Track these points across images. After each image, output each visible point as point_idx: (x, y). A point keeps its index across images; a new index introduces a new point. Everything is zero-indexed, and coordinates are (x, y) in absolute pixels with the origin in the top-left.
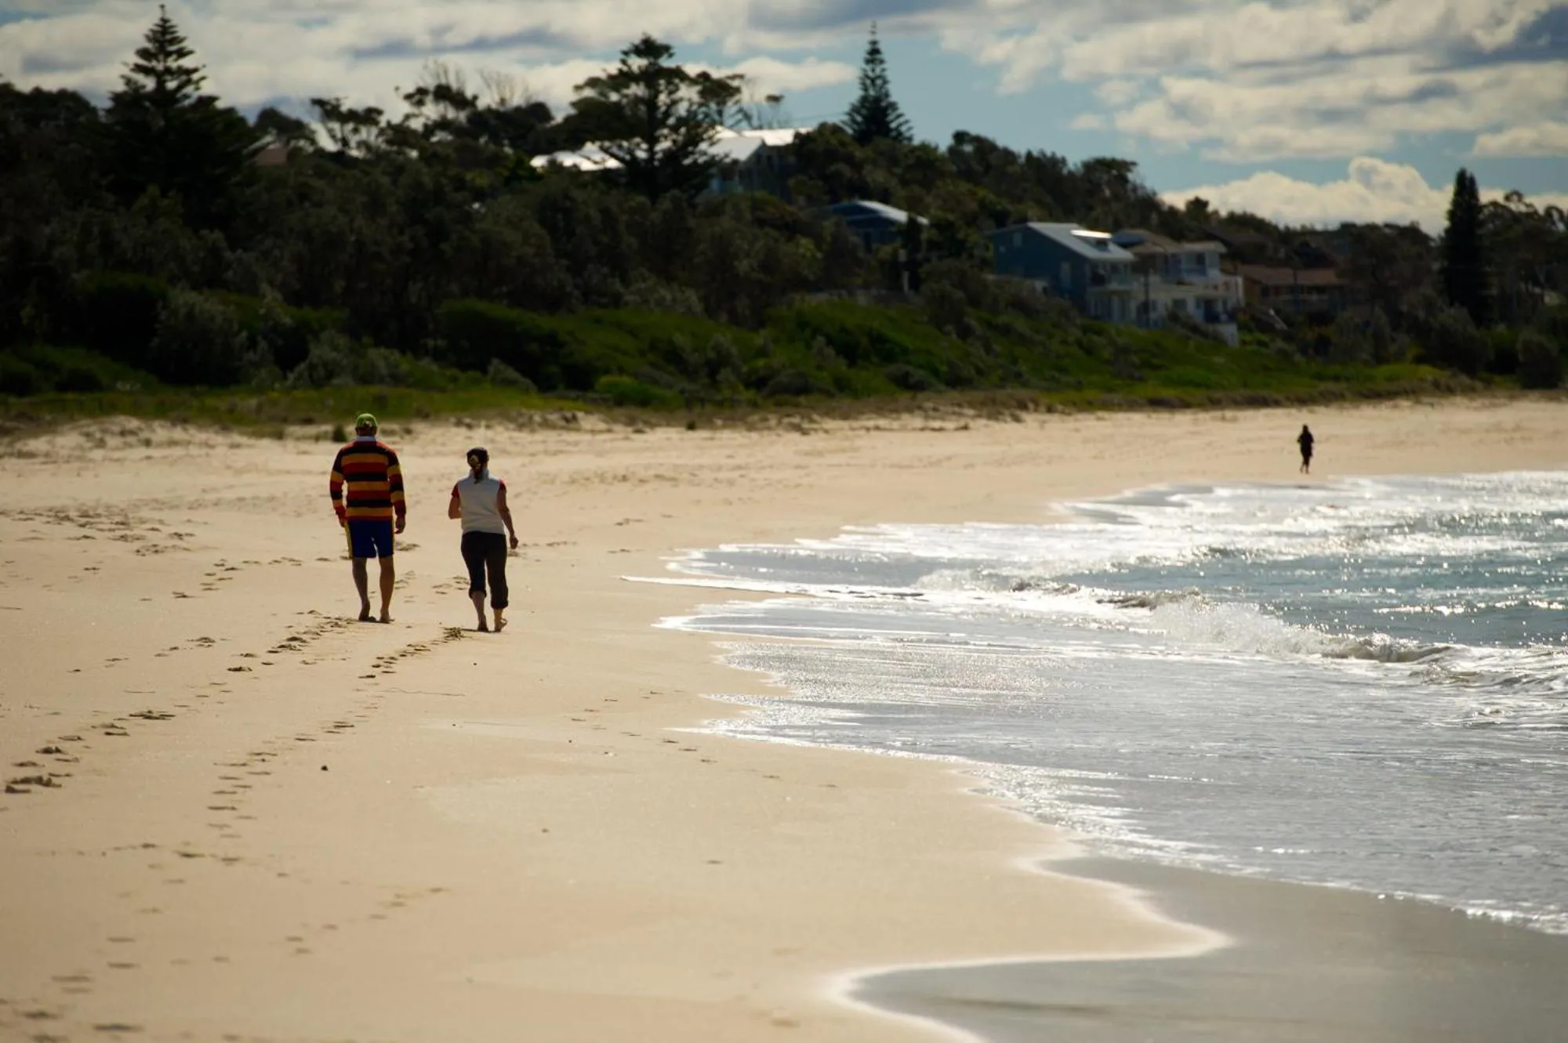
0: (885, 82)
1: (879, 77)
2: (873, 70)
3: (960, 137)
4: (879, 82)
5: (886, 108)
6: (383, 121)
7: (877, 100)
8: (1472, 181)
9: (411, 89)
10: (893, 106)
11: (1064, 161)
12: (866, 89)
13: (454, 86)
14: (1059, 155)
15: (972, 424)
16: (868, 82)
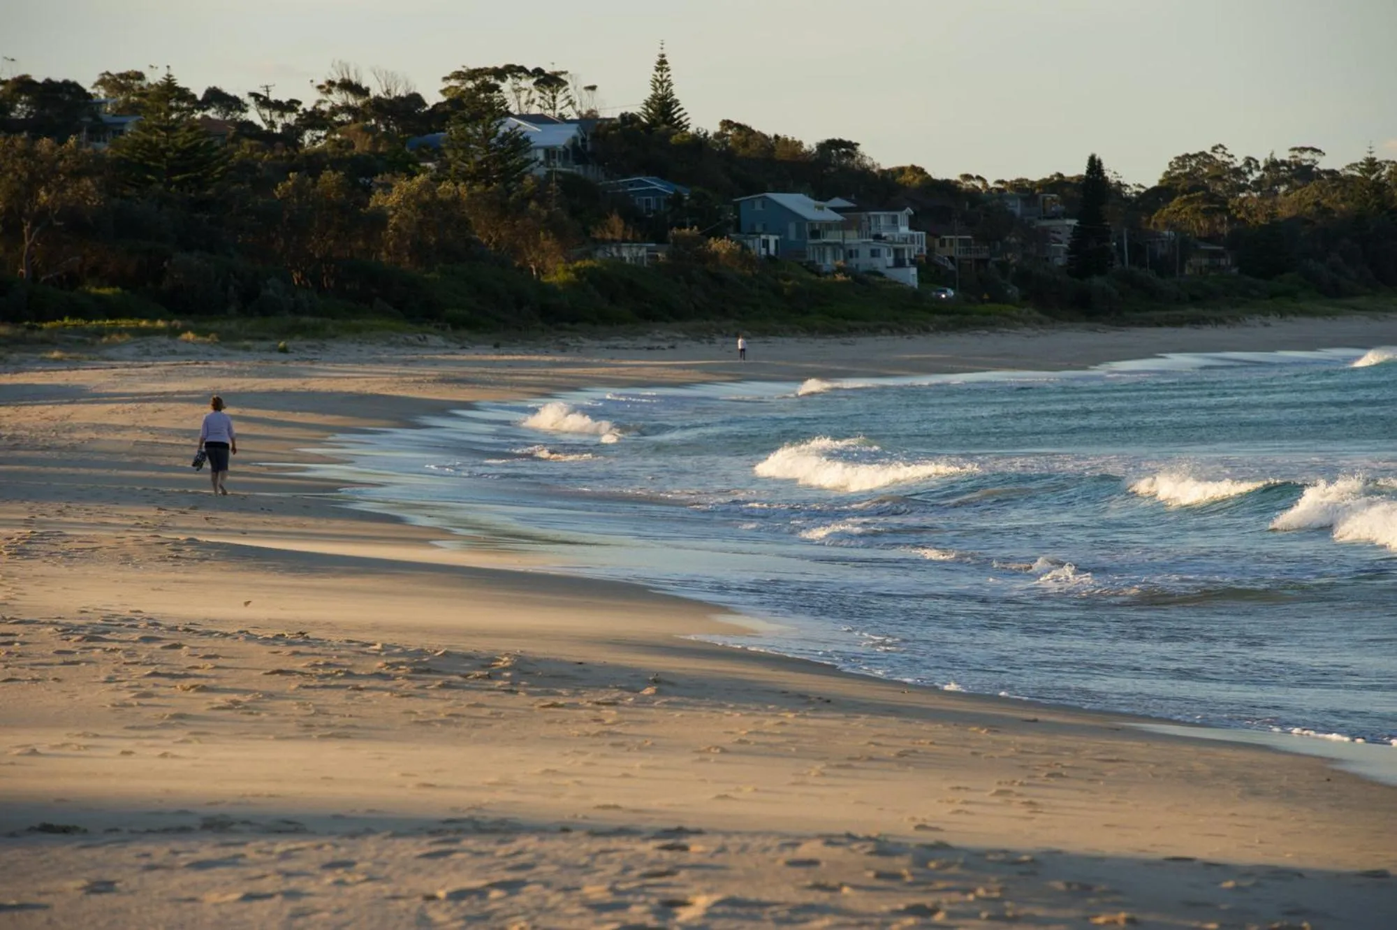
0: (670, 85)
1: (665, 81)
2: (661, 76)
3: (727, 124)
4: (665, 84)
5: (671, 104)
6: (300, 108)
7: (664, 98)
8: (1100, 162)
9: (323, 83)
10: (676, 102)
11: (800, 144)
12: (656, 89)
13: (354, 80)
14: (797, 139)
15: (679, 343)
16: (658, 84)
